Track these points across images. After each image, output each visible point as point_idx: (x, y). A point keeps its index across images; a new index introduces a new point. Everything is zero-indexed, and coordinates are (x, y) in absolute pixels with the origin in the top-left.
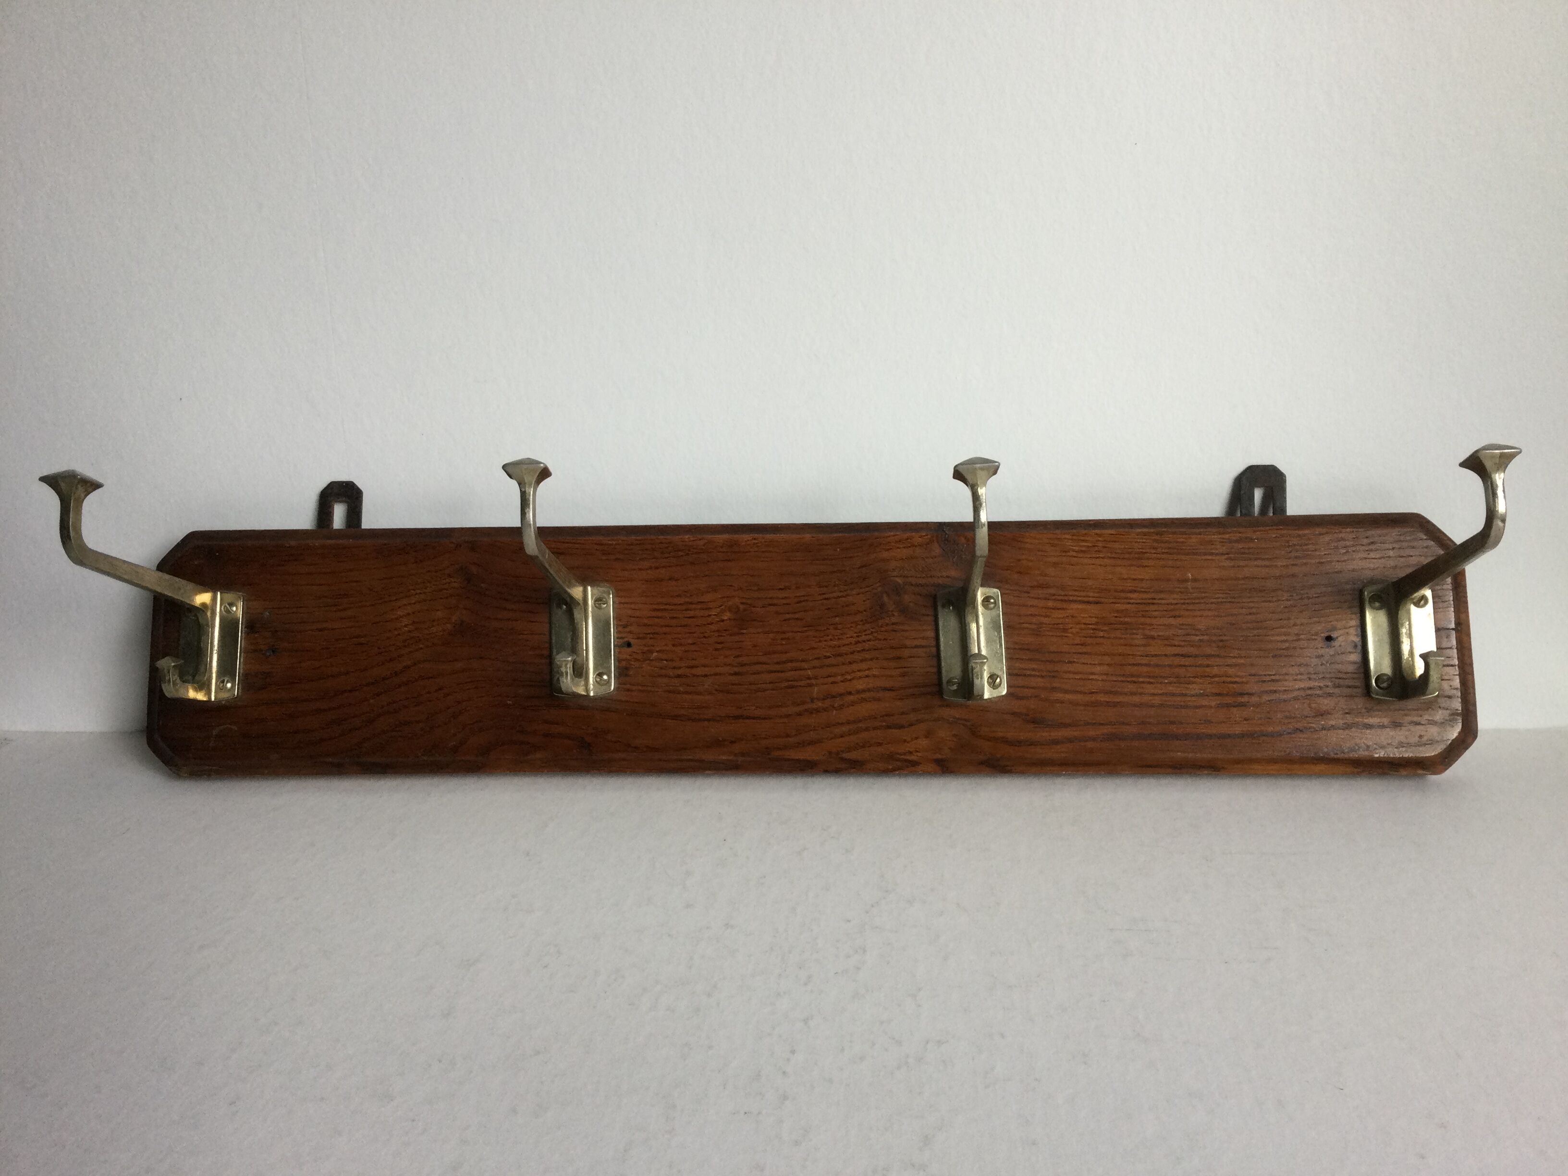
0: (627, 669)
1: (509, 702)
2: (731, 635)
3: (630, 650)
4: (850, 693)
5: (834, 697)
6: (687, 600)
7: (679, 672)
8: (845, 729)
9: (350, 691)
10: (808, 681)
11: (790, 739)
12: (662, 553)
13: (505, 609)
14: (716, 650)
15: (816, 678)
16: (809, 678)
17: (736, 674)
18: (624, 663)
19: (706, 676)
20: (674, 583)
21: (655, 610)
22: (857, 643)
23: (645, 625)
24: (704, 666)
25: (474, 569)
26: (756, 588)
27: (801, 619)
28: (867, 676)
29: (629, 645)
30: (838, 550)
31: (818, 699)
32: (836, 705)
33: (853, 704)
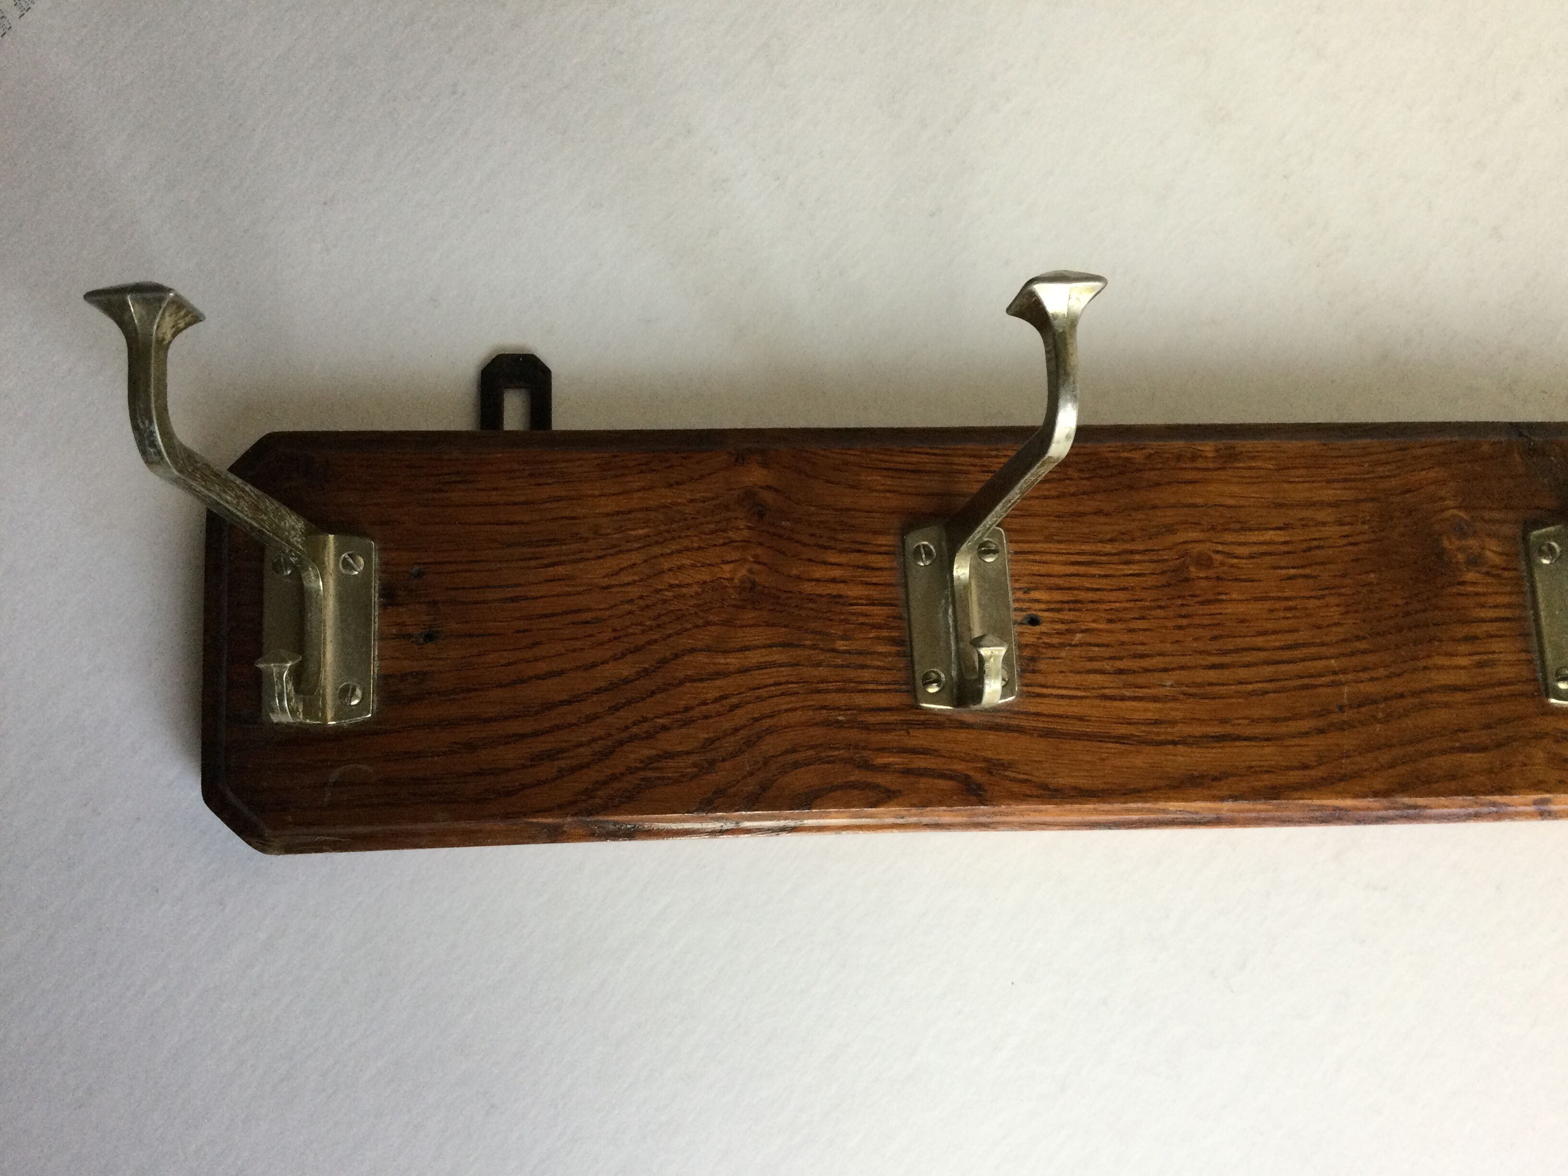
0: (1033, 659)
1: (840, 718)
2: (1202, 603)
3: (1037, 629)
4: (1402, 696)
5: (1374, 702)
6: (1128, 546)
7: (1119, 664)
8: (1397, 752)
9: (569, 703)
10: (1332, 678)
11: (1313, 773)
12: (1081, 471)
13: (825, 563)
14: (1180, 628)
15: (1344, 671)
16: (1335, 673)
17: (1213, 667)
18: (1027, 653)
19: (1165, 670)
20: (1102, 519)
21: (1073, 563)
22: (1408, 614)
23: (1059, 588)
24: (1162, 654)
25: (768, 497)
26: (1238, 526)
27: (1315, 577)
28: (1426, 668)
29: (1034, 621)
30: (1366, 465)
31: (1351, 707)
32: (1380, 715)
33: (1406, 713)
